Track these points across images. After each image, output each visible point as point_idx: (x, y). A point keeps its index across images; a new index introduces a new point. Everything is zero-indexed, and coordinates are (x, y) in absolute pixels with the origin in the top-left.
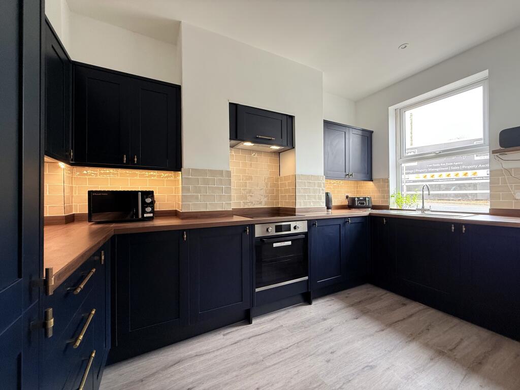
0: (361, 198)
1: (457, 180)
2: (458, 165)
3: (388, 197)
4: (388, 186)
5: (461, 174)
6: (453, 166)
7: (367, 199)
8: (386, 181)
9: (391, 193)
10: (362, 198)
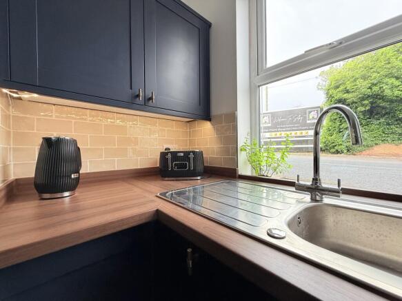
0: (179, 154)
1: (296, 137)
2: (297, 127)
3: (236, 152)
4: (235, 129)
5: (299, 133)
6: (294, 127)
7: (192, 156)
8: (232, 118)
9: (241, 143)
10: (182, 154)
